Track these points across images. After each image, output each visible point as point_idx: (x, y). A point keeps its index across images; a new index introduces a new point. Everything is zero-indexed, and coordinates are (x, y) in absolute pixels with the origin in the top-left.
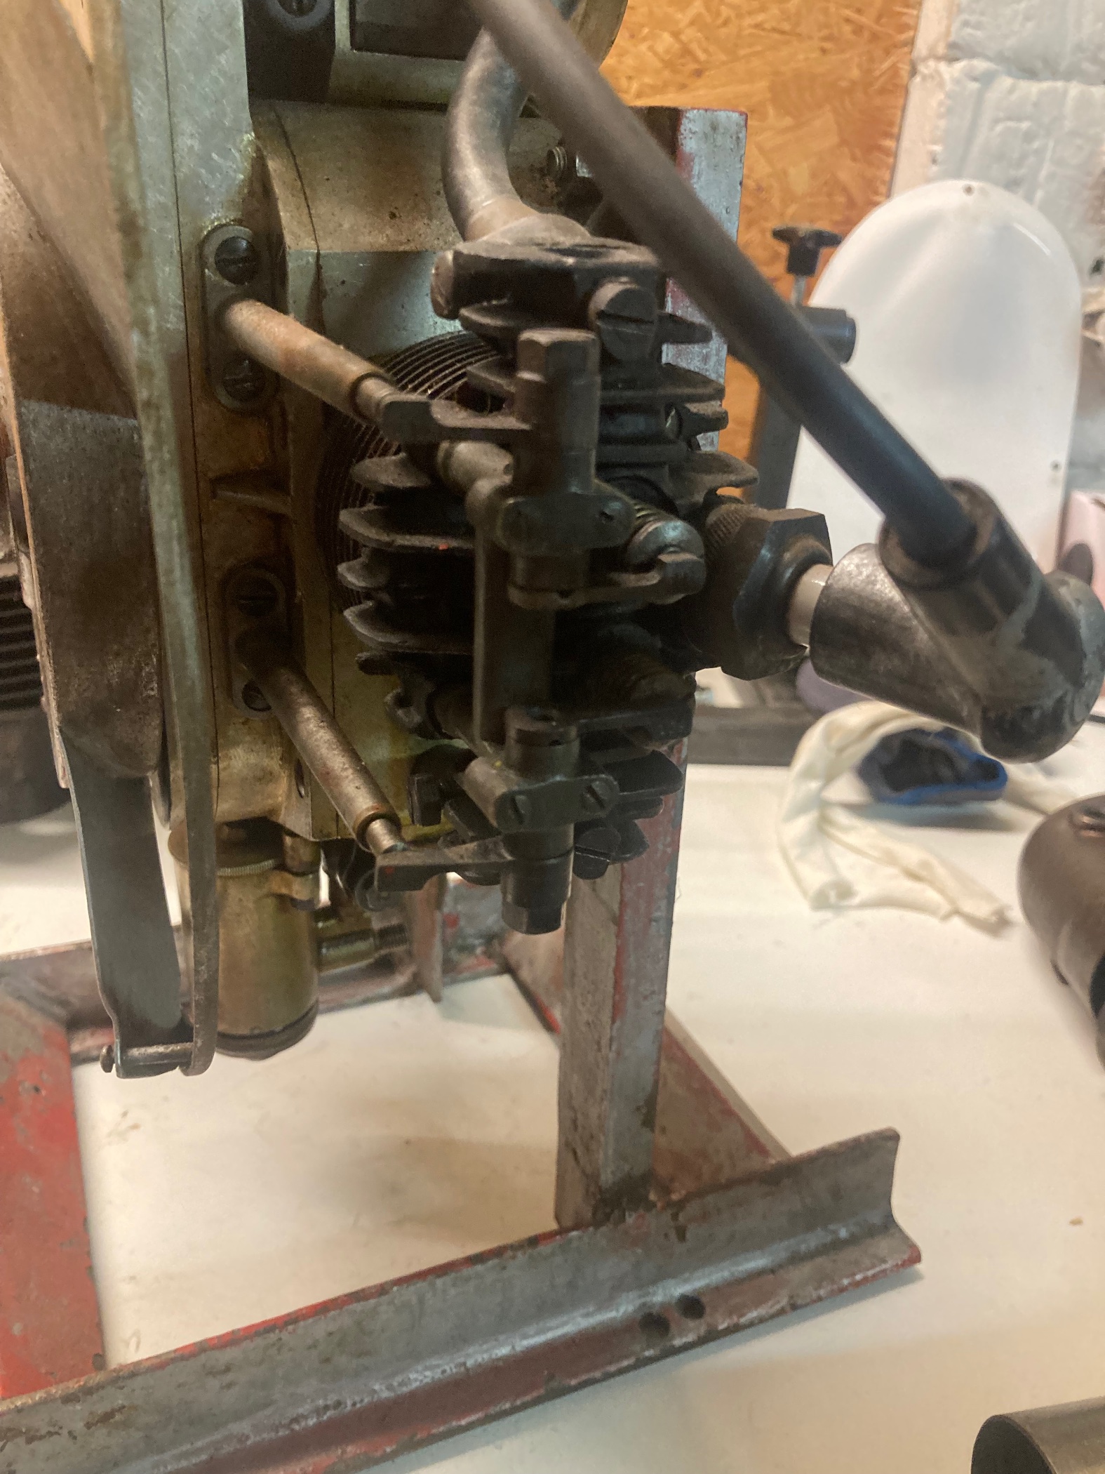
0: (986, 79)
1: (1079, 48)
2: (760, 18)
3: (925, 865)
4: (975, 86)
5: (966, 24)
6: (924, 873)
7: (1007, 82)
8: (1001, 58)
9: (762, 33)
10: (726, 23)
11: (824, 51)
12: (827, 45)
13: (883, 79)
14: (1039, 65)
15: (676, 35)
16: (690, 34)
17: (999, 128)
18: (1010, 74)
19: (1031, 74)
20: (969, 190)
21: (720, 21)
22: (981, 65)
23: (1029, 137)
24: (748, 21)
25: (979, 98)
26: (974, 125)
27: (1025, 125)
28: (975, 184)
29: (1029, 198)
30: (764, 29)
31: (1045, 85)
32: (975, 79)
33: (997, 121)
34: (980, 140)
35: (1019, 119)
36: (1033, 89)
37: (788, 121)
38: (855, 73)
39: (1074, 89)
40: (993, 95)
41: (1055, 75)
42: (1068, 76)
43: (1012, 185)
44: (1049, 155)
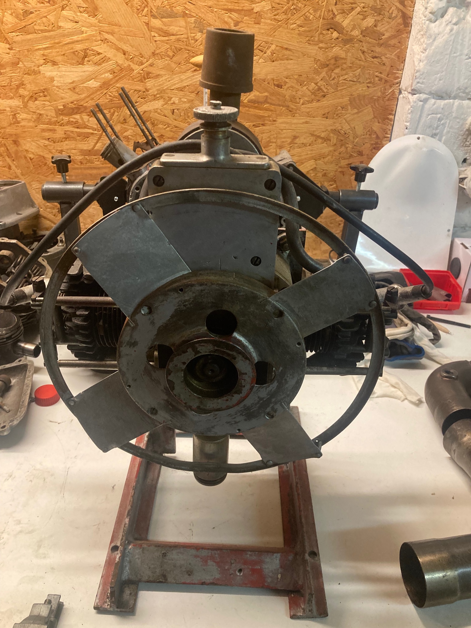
0: (425, 101)
1: (459, 89)
2: (346, 77)
3: (397, 383)
4: (421, 103)
5: (418, 83)
6: (396, 386)
7: (433, 101)
8: (430, 93)
9: (347, 82)
10: (333, 79)
11: (368, 87)
12: (369, 85)
13: (389, 95)
14: (444, 95)
15: (316, 84)
16: (321, 83)
17: (429, 117)
18: (434, 98)
19: (441, 98)
20: (419, 138)
21: (331, 79)
22: (423, 96)
23: (440, 119)
24: (341, 78)
25: (423, 106)
26: (420, 116)
27: (439, 116)
28: (421, 136)
29: (440, 140)
30: (347, 81)
31: (446, 101)
32: (421, 101)
33: (429, 115)
34: (423, 121)
35: (436, 114)
36: (442, 103)
37: (356, 111)
38: (379, 94)
39: (457, 102)
40: (427, 106)
41: (450, 98)
42: (455, 98)
43: (433, 136)
44: (447, 125)
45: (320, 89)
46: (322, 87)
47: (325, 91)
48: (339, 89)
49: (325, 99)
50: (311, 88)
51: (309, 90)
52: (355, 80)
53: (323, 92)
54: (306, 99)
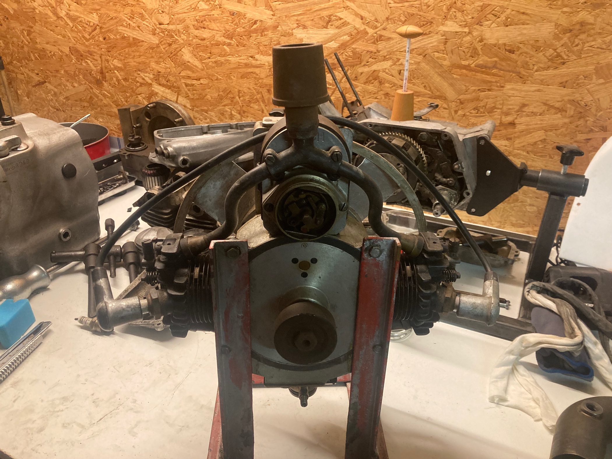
2: (593, 43)
3: (538, 399)
6: (537, 402)
9: (594, 49)
10: (577, 45)
16: (560, 49)
21: (574, 45)
24: (587, 45)
30: (594, 47)
37: (602, 81)
45: (559, 55)
46: (563, 54)
47: (565, 57)
48: (583, 56)
49: (564, 66)
50: (548, 54)
51: (545, 56)
52: (604, 46)
53: (563, 59)
54: (542, 65)
